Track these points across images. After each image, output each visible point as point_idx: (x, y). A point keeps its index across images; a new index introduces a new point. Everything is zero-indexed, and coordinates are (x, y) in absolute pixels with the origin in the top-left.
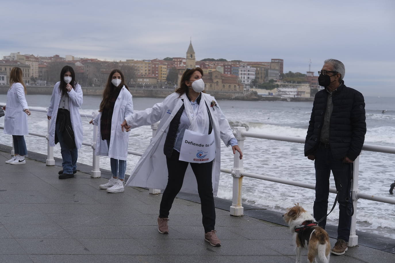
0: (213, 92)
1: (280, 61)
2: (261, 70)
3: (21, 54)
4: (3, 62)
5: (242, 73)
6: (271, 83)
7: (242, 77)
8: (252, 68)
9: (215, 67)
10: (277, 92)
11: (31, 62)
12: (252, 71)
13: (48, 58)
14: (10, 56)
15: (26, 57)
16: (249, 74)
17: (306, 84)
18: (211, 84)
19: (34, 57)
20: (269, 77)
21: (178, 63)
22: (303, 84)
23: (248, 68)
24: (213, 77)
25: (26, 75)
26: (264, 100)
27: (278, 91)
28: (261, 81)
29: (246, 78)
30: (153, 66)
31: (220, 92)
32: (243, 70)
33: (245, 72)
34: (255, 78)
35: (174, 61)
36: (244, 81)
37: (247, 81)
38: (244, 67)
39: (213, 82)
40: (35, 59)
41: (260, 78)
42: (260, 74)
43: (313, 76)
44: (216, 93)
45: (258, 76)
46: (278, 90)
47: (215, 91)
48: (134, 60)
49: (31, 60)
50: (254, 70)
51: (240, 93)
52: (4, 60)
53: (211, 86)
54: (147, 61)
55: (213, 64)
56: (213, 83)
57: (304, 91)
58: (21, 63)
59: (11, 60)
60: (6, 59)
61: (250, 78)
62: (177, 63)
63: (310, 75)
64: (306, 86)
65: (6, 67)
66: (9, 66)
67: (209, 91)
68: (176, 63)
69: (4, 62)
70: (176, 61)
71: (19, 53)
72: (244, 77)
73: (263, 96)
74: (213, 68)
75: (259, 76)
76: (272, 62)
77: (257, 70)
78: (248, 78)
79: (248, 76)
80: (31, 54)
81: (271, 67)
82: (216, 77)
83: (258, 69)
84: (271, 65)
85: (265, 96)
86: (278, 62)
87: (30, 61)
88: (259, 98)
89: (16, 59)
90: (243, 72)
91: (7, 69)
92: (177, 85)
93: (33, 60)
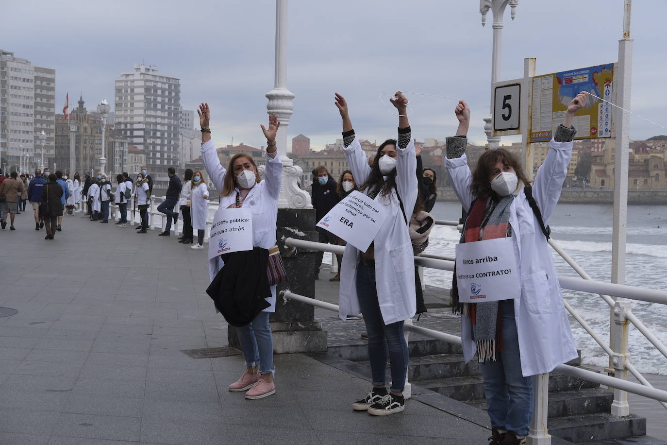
0: (649, 192)
4: (323, 154)
9: (662, 150)
14: (335, 144)
18: (646, 178)
19: (370, 143)
21: (600, 145)
24: (651, 167)
31: (660, 192)
35: (593, 142)
39: (649, 175)
40: (370, 147)
44: (654, 193)
47: (652, 190)
52: (325, 151)
53: (646, 182)
55: (661, 146)
56: (650, 177)
59: (335, 150)
60: (329, 149)
62: (598, 146)
66: (331, 158)
67: (641, 190)
68: (596, 145)
69: (326, 153)
70: (596, 143)
74: (658, 152)
80: (365, 140)
82: (656, 166)
91: (327, 163)
92: (589, 182)
93: (368, 149)
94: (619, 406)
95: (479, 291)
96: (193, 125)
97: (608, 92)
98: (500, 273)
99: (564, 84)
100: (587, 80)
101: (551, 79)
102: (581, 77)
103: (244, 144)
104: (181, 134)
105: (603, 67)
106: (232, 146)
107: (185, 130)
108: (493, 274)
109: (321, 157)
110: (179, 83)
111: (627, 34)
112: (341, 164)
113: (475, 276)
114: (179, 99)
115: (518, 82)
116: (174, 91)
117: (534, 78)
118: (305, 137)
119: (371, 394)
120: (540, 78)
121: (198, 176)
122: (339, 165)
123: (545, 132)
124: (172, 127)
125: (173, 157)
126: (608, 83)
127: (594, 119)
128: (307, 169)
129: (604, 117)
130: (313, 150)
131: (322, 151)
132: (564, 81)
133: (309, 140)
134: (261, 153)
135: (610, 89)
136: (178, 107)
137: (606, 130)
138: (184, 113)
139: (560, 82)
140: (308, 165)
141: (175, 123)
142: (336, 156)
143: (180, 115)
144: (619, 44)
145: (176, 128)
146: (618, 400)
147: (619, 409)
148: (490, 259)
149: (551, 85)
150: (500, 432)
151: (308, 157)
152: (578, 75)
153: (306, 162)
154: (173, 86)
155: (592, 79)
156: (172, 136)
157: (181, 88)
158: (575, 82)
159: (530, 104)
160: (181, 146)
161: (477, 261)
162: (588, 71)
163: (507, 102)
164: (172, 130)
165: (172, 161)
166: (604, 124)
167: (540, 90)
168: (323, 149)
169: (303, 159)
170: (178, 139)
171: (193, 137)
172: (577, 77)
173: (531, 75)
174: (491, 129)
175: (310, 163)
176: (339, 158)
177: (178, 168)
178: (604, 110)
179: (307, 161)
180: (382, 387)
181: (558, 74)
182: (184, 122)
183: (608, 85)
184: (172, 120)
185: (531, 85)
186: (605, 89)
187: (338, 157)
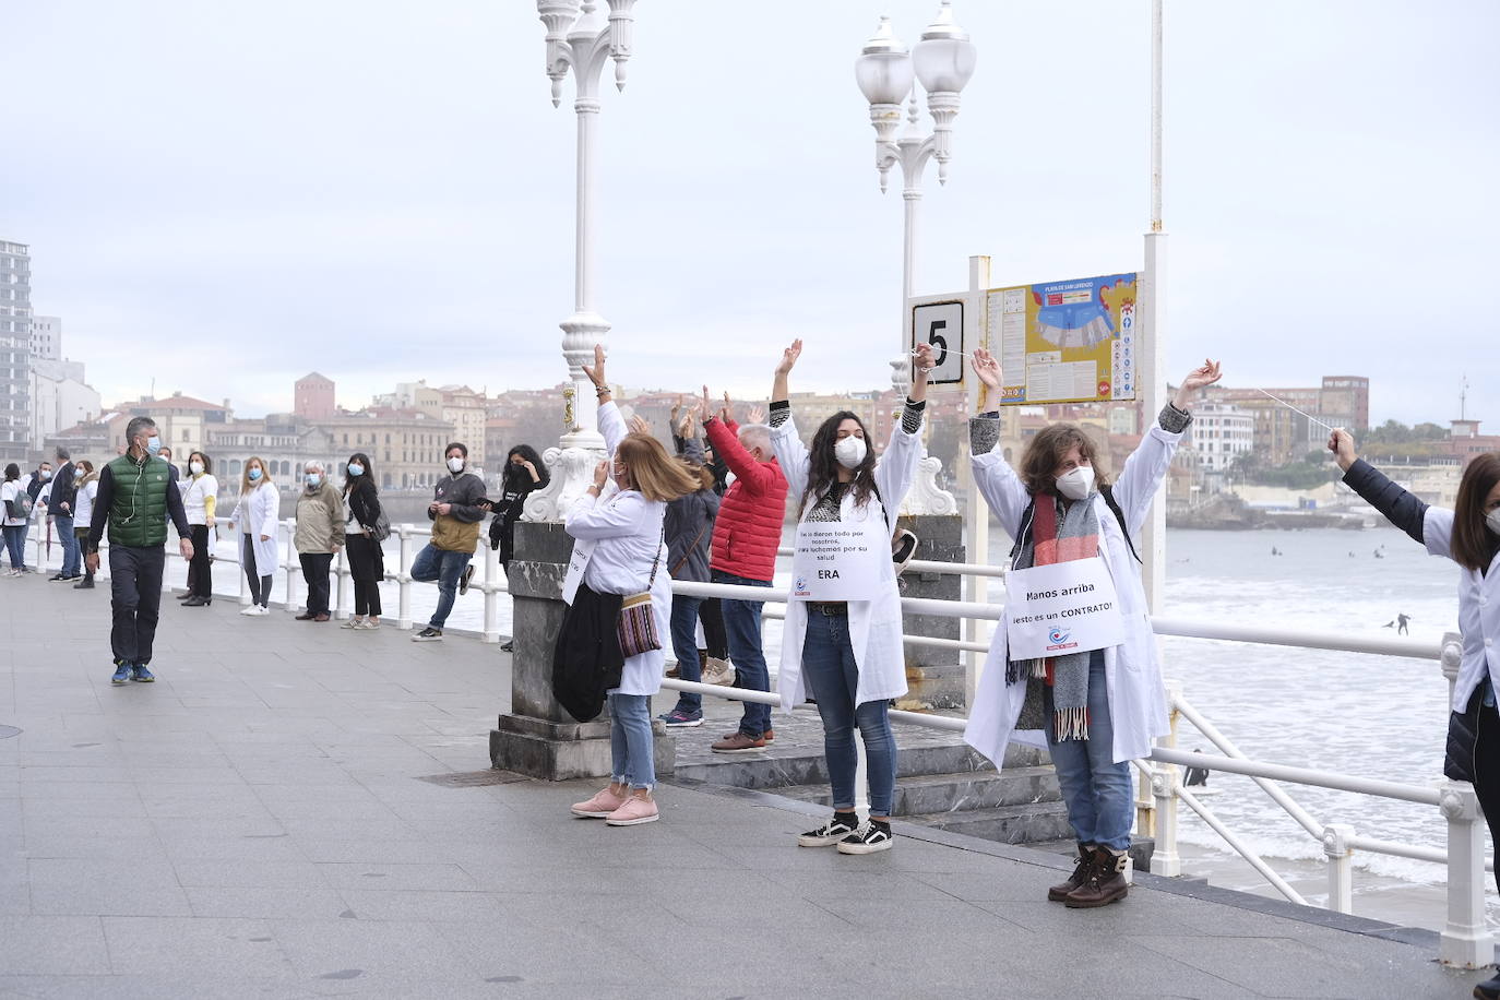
1: (1356, 384)
2: (1278, 417)
3: (430, 384)
4: (368, 417)
5: (1202, 432)
6: (1313, 465)
7: (1201, 445)
8: (1240, 413)
9: (1104, 411)
10: (1335, 495)
11: (461, 413)
12: (1241, 423)
13: (534, 394)
14: (394, 395)
15: (444, 396)
16: (1227, 435)
17: (1448, 467)
19: (472, 392)
20: (1311, 444)
22: (1434, 467)
23: (1224, 412)
25: (422, 455)
26: (1271, 527)
27: (1339, 494)
28: (1277, 459)
29: (1217, 449)
30: (881, 413)
32: (1208, 418)
33: (1215, 428)
34: (1255, 446)
36: (1210, 460)
37: (1222, 459)
38: (1209, 408)
40: (473, 401)
41: (1273, 446)
42: (1273, 432)
43: (1476, 435)
45: (1267, 440)
46: (1339, 491)
48: (813, 393)
49: (462, 405)
50: (1248, 419)
51: (1177, 503)
52: (371, 410)
54: (859, 398)
57: (1438, 490)
58: (428, 417)
59: (394, 408)
60: (380, 406)
61: (1232, 448)
63: (1465, 431)
64: (1448, 475)
65: (377, 432)
66: (385, 426)
69: (373, 415)
71: (422, 382)
72: (1211, 446)
73: (1268, 512)
74: (1097, 414)
75: (1272, 440)
76: (1325, 389)
77: (1262, 418)
78: (1227, 447)
79: (1227, 441)
80: (462, 386)
81: (1320, 406)
83: (1267, 414)
84: (1320, 399)
85: (1278, 512)
86: (1349, 389)
87: (460, 408)
88: (1251, 520)
89: (412, 402)
90: (1206, 428)
91: (377, 437)
92: (955, 478)
93: (468, 405)
94: (1164, 859)
95: (1066, 637)
96: (59, 351)
97: (1127, 322)
98: (1099, 608)
99: (1047, 304)
100: (1089, 299)
101: (1022, 296)
102: (1079, 293)
103: (184, 394)
104: (33, 371)
105: (1118, 279)
106: (152, 397)
107: (41, 361)
108: (1089, 609)
109: (362, 423)
110: (28, 255)
111: (1157, 225)
112: (410, 439)
113: (1059, 615)
114: (29, 290)
115: (958, 299)
116: (14, 272)
117: (988, 291)
118: (324, 379)
119: (829, 825)
120: (1001, 293)
121: (256, 467)
122: (405, 442)
123: (1013, 389)
124: (12, 355)
125: (15, 423)
126: (1126, 307)
127: (1104, 367)
128: (332, 449)
129: (1122, 365)
130: (344, 408)
131: (363, 411)
132: (1047, 301)
133: (333, 384)
134: (223, 413)
135: (1131, 316)
136: (24, 310)
137: (1127, 388)
138: (39, 323)
139: (1039, 300)
140: (332, 441)
141: (20, 345)
142: (398, 420)
143: (31, 327)
144: (1146, 241)
145: (23, 356)
146: (1163, 849)
147: (1161, 866)
148: (1084, 589)
149: (1022, 305)
150: (1090, 849)
151: (332, 423)
152: (1073, 290)
153: (327, 436)
154: (13, 260)
155: (1099, 299)
156: (12, 376)
157: (32, 266)
158: (1067, 301)
159: (984, 339)
160: (32, 398)
161: (1065, 592)
162: (1090, 284)
163: (938, 332)
164: (12, 361)
165: (12, 433)
166: (1122, 377)
167: (1000, 315)
168: (366, 407)
169: (321, 428)
170: (28, 383)
171: (60, 378)
172: (1071, 294)
173: (983, 286)
174: (905, 381)
175: (339, 438)
176: (403, 426)
177: (27, 448)
178: (1122, 353)
179: (330, 432)
180: (849, 812)
181: (1034, 286)
182: (37, 343)
183: (1127, 309)
184: (13, 339)
185: (984, 303)
186: (1123, 316)
187: (401, 423)
